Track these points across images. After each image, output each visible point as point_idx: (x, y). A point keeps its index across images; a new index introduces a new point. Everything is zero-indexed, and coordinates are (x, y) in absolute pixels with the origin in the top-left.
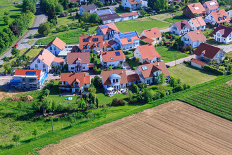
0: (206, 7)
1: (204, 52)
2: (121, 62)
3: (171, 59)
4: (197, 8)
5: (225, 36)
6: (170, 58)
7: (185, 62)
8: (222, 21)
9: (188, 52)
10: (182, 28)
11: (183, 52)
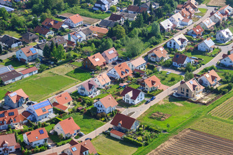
0: (106, 57)
1: (121, 122)
2: (46, 140)
3: (89, 130)
4: (97, 60)
5: (134, 98)
6: (88, 128)
7: (104, 133)
8: (125, 75)
9: (103, 119)
10: (90, 89)
11: (98, 119)
